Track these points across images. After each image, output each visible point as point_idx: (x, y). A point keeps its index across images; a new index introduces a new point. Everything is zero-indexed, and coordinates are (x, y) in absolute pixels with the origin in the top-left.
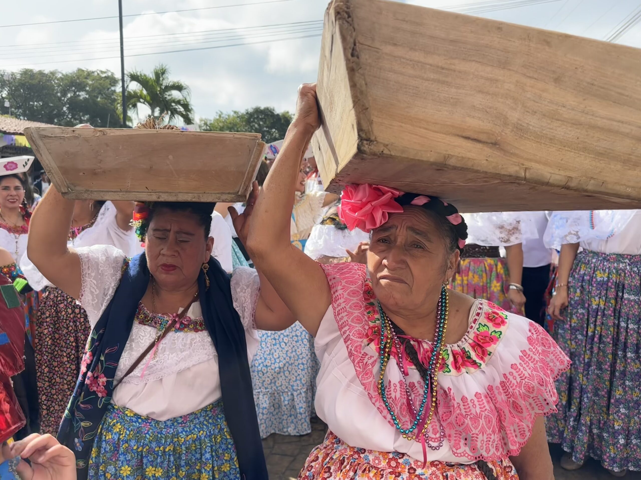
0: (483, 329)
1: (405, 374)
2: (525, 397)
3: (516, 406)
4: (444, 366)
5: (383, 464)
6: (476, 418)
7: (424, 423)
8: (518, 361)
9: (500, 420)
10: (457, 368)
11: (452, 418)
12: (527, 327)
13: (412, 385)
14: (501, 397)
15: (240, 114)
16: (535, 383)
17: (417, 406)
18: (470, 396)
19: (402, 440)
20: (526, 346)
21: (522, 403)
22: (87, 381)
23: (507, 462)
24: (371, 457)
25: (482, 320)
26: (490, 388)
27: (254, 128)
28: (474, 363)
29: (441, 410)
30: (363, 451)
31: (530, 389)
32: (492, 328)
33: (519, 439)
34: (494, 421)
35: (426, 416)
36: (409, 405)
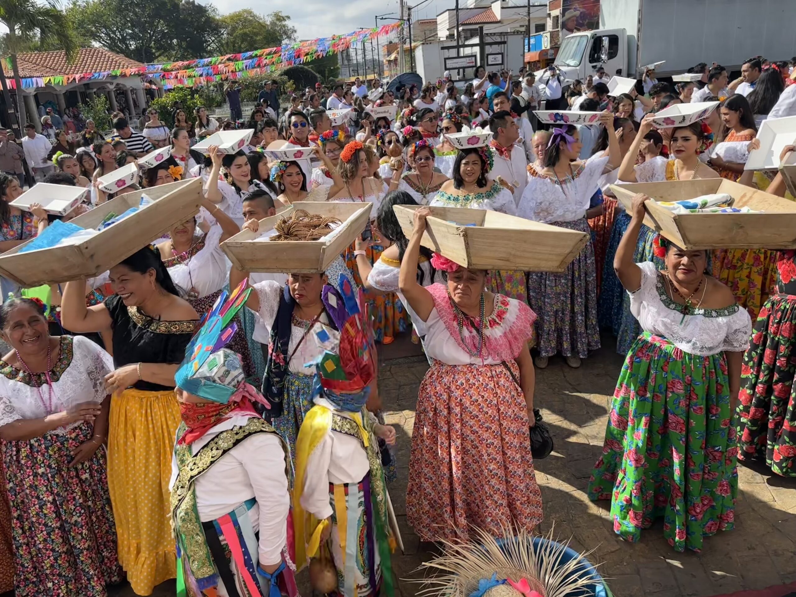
0: (500, 308)
1: (471, 332)
2: (519, 334)
3: (516, 338)
4: (486, 326)
5: (465, 370)
6: (501, 346)
7: (481, 351)
8: (515, 320)
9: (510, 345)
10: (491, 327)
11: (492, 347)
12: (517, 304)
13: (474, 337)
14: (510, 336)
16: (522, 328)
17: (477, 345)
18: (498, 337)
19: (473, 358)
20: (518, 313)
21: (518, 336)
22: (273, 358)
23: (513, 361)
24: (460, 368)
25: (499, 304)
26: (505, 333)
28: (498, 323)
29: (487, 345)
30: (456, 366)
31: (521, 330)
32: (504, 307)
33: (518, 351)
34: (508, 345)
35: (482, 347)
36: (474, 345)
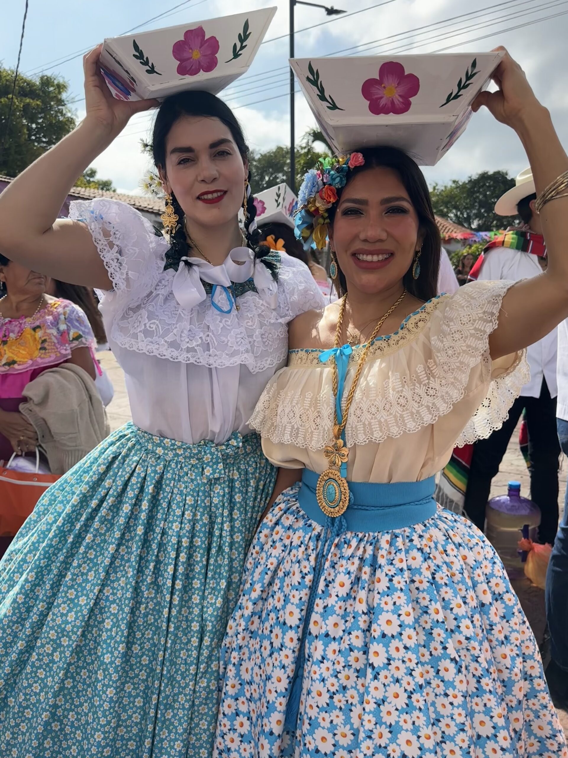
15: (461, 184)
27: (478, 200)
